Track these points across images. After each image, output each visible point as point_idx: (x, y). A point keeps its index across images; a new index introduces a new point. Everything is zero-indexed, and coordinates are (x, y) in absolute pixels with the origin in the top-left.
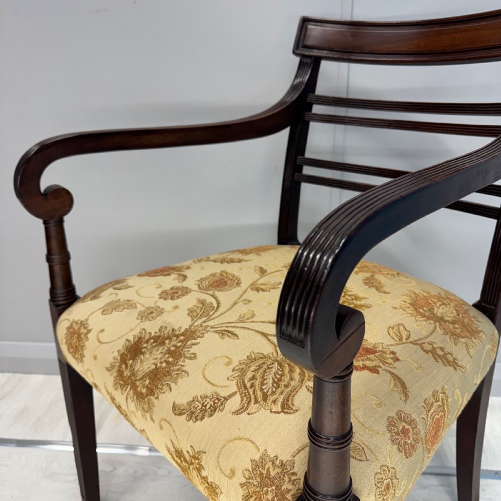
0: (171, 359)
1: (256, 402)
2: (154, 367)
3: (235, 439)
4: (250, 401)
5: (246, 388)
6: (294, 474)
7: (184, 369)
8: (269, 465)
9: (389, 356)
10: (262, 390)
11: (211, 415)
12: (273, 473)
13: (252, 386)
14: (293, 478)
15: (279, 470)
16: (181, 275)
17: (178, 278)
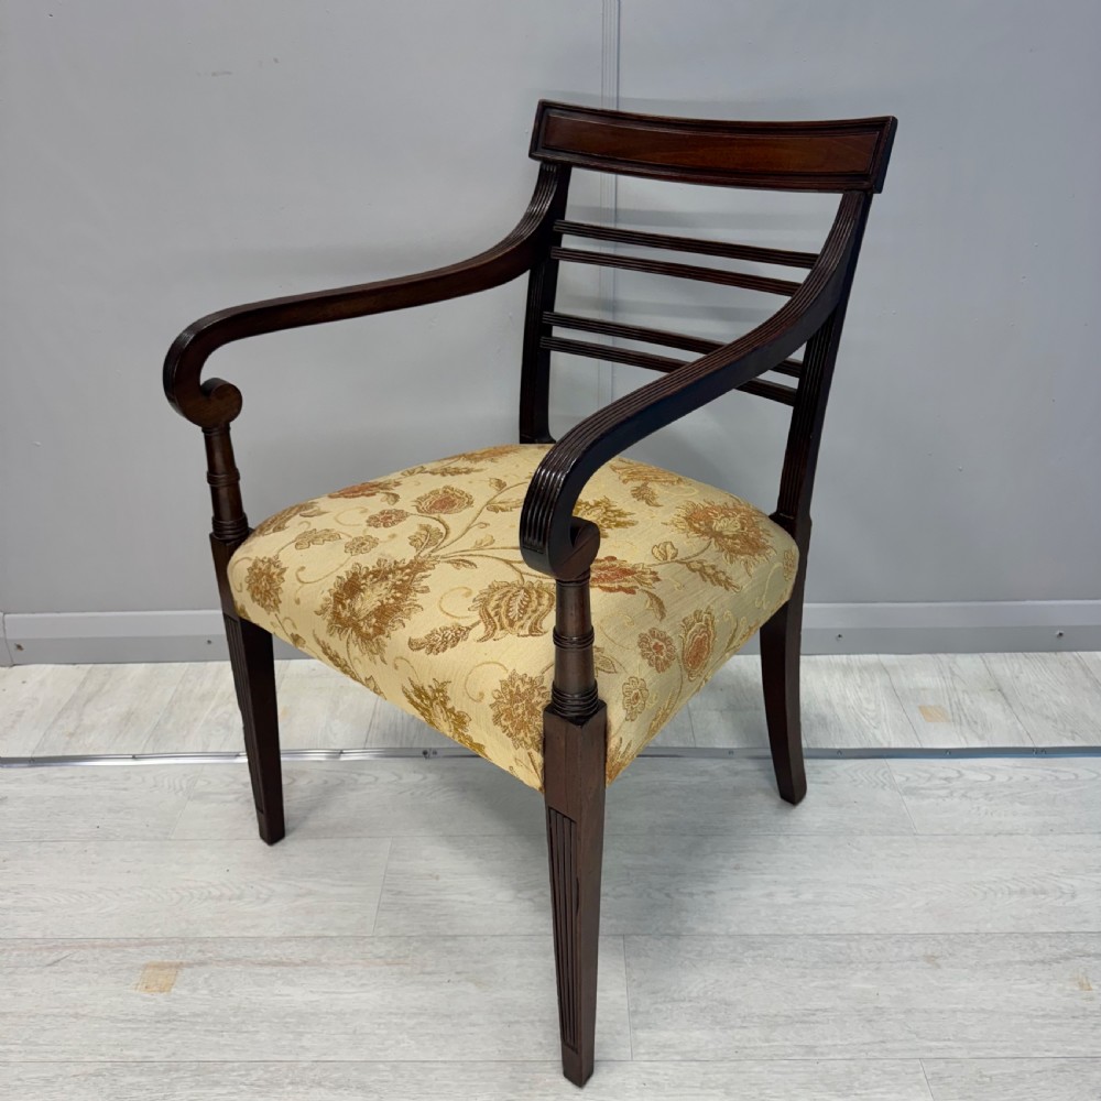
0: (398, 595)
1: (502, 628)
2: (379, 604)
3: (482, 664)
4: (496, 628)
5: (490, 616)
6: (543, 688)
7: (416, 603)
8: (519, 682)
9: (648, 576)
10: (507, 616)
11: (453, 646)
12: (522, 690)
13: (497, 613)
14: (543, 691)
15: (528, 686)
16: (390, 494)
17: (387, 499)
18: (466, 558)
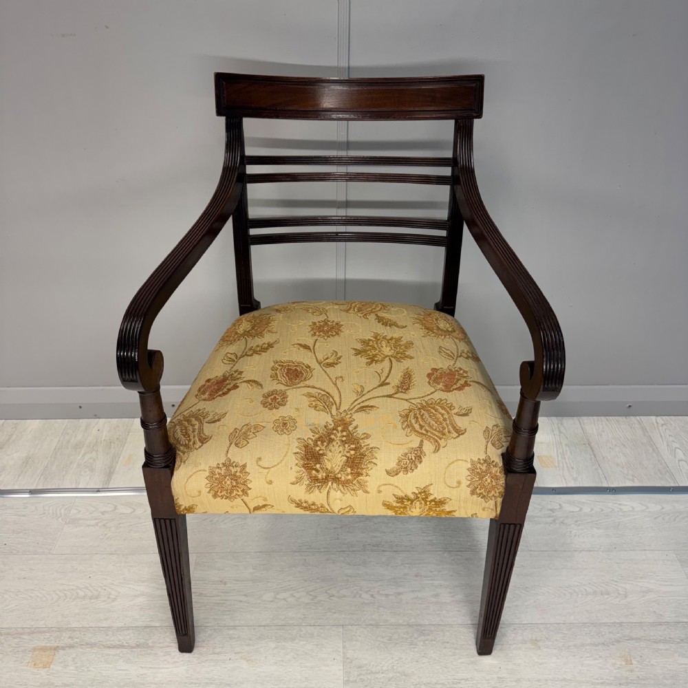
0: (353, 446)
1: (440, 439)
2: (345, 458)
3: (450, 464)
4: (437, 441)
5: (424, 434)
7: (371, 446)
8: (479, 465)
10: (435, 430)
11: (421, 462)
12: (483, 468)
13: (426, 430)
15: (486, 465)
16: (248, 382)
17: (251, 386)
18: (362, 405)
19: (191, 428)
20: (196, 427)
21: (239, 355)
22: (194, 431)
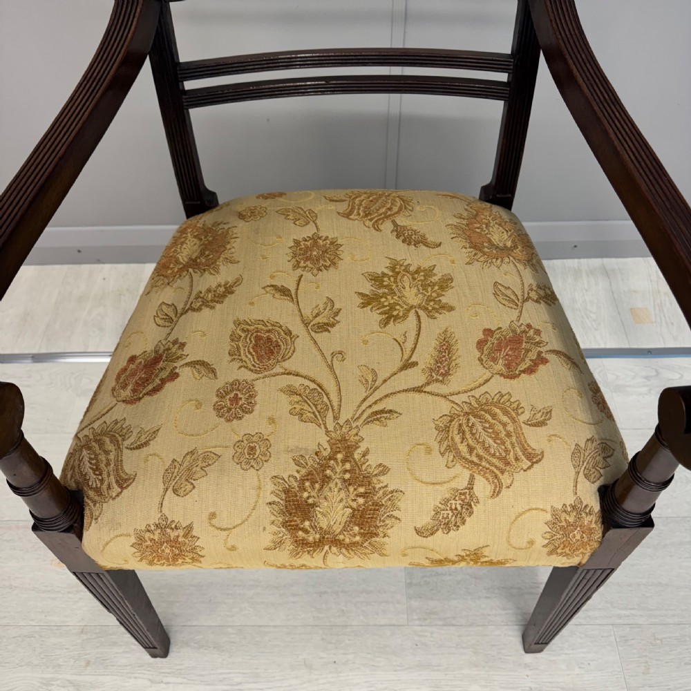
0: (362, 490)
1: (502, 473)
2: (350, 510)
3: (517, 517)
4: (496, 476)
5: (476, 464)
7: (390, 489)
8: (564, 516)
10: (493, 455)
11: (471, 513)
12: (571, 520)
13: (479, 456)
16: (193, 364)
17: (199, 372)
18: (376, 408)
19: (102, 457)
20: (112, 456)
21: (180, 307)
22: (108, 464)
